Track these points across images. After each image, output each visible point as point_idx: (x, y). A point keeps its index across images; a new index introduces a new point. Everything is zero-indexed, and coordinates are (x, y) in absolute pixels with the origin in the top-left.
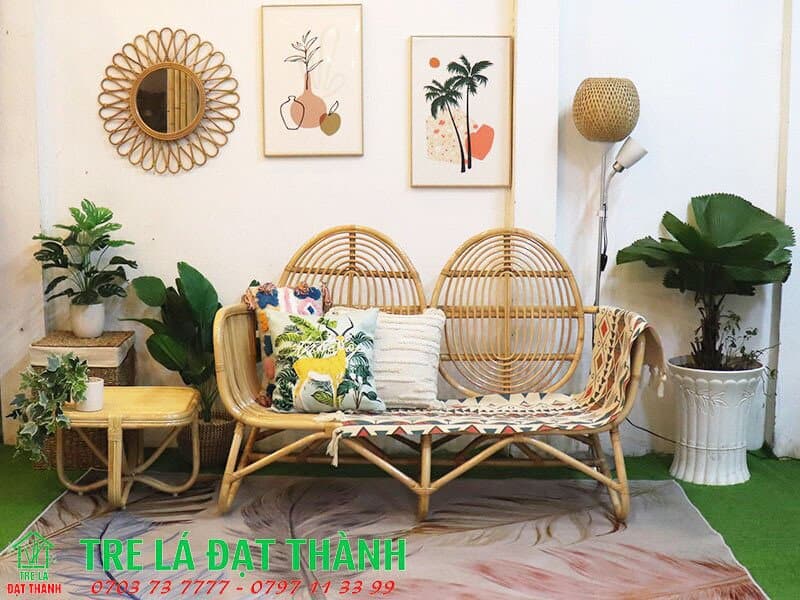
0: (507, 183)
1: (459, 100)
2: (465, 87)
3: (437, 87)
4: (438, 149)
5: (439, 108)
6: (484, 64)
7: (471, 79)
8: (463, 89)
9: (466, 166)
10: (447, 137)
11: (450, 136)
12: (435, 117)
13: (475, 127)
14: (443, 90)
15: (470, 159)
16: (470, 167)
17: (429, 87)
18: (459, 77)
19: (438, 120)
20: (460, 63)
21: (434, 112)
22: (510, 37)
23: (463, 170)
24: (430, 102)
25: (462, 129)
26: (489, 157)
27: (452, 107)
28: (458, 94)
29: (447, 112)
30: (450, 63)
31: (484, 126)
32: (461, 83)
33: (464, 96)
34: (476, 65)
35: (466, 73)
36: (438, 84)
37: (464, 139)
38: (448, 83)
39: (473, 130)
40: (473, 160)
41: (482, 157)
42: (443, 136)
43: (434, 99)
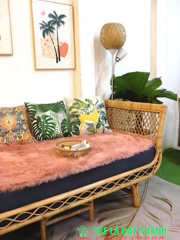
0: (74, 67)
1: (54, 31)
3: (44, 24)
4: (46, 52)
5: (46, 34)
6: (63, 16)
7: (58, 22)
9: (58, 60)
10: (50, 47)
11: (51, 46)
12: (44, 38)
13: (61, 43)
14: (47, 26)
16: (60, 61)
17: (41, 24)
18: (53, 21)
19: (46, 39)
20: (53, 14)
21: (44, 36)
22: (72, 5)
24: (42, 31)
25: (56, 43)
26: (67, 56)
27: (51, 34)
28: (53, 28)
29: (49, 36)
30: (48, 14)
31: (64, 43)
32: (54, 23)
33: (56, 29)
34: (60, 16)
35: (56, 19)
36: (45, 23)
37: (57, 48)
38: (50, 22)
39: (60, 45)
40: (61, 58)
41: (64, 56)
42: (48, 47)
43: (43, 30)
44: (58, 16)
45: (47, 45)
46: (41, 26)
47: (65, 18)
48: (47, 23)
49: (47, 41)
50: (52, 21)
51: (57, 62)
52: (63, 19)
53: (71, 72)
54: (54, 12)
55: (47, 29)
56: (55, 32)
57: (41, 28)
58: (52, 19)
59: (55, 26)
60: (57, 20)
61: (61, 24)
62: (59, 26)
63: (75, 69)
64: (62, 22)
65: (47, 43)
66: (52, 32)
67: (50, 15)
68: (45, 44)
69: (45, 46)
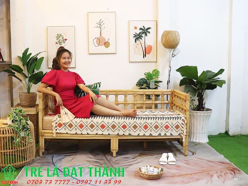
4: (137, 52)
6: (149, 28)
12: (136, 43)
21: (136, 41)
22: (156, 21)
25: (143, 46)
26: (151, 53)
29: (139, 41)
30: (140, 28)
31: (149, 45)
32: (143, 33)
33: (144, 37)
34: (147, 29)
36: (137, 34)
37: (144, 49)
38: (140, 33)
40: (146, 54)
41: (149, 54)
42: (138, 48)
43: (135, 38)
44: (146, 29)
45: (138, 47)
46: (134, 36)
47: (151, 29)
48: (138, 34)
49: (138, 44)
50: (141, 32)
51: (144, 57)
52: (149, 30)
53: (154, 64)
54: (143, 27)
55: (138, 37)
56: (143, 39)
57: (134, 37)
58: (141, 31)
59: (144, 35)
60: (145, 31)
61: (147, 33)
62: (146, 35)
63: (156, 62)
64: (148, 32)
65: (138, 46)
66: (141, 39)
67: (141, 29)
68: (136, 47)
69: (136, 48)
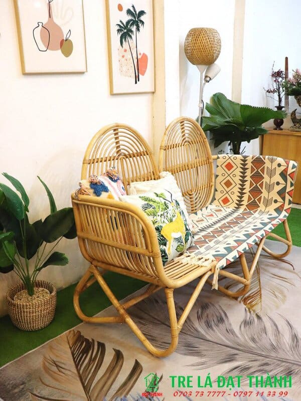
0: (154, 90)
1: (132, 36)
2: (135, 27)
4: (124, 69)
5: (124, 40)
6: (142, 13)
7: (137, 22)
8: (134, 28)
9: (137, 79)
10: (128, 60)
12: (122, 47)
13: (140, 54)
14: (126, 27)
15: (138, 76)
16: (139, 81)
17: (118, 25)
19: (124, 49)
20: (132, 9)
21: (121, 43)
23: (136, 83)
24: (120, 36)
25: (135, 55)
26: (146, 74)
27: (129, 40)
28: (132, 31)
29: (127, 44)
30: (127, 9)
31: (144, 54)
32: (132, 24)
33: (135, 33)
34: (139, 12)
35: (135, 18)
36: (123, 24)
37: (136, 62)
38: (128, 23)
39: (139, 57)
40: (140, 76)
41: (143, 74)
42: (126, 60)
43: (121, 34)
44: (137, 13)
45: (125, 57)
46: (118, 28)
47: (145, 15)
49: (125, 51)
50: (131, 20)
52: (142, 18)
54: (133, 7)
55: (125, 32)
56: (134, 37)
57: (118, 30)
58: (130, 17)
61: (140, 25)
62: (138, 29)
63: (154, 93)
64: (141, 21)
65: (125, 54)
67: (129, 12)
68: (123, 56)
69: (123, 59)
